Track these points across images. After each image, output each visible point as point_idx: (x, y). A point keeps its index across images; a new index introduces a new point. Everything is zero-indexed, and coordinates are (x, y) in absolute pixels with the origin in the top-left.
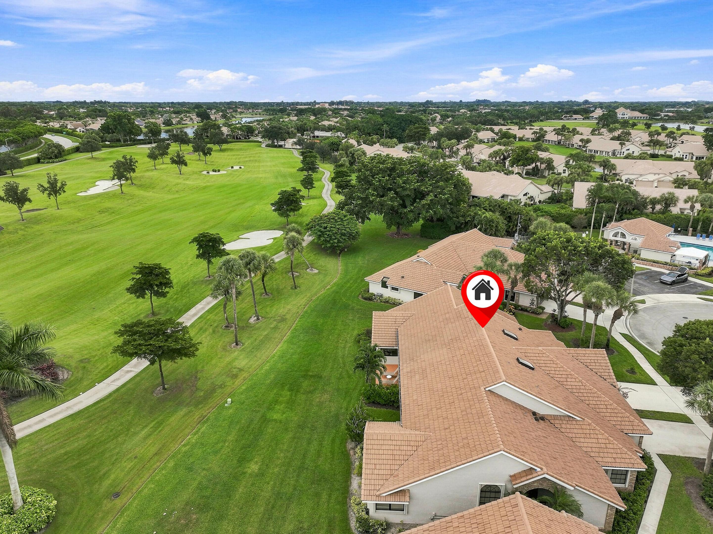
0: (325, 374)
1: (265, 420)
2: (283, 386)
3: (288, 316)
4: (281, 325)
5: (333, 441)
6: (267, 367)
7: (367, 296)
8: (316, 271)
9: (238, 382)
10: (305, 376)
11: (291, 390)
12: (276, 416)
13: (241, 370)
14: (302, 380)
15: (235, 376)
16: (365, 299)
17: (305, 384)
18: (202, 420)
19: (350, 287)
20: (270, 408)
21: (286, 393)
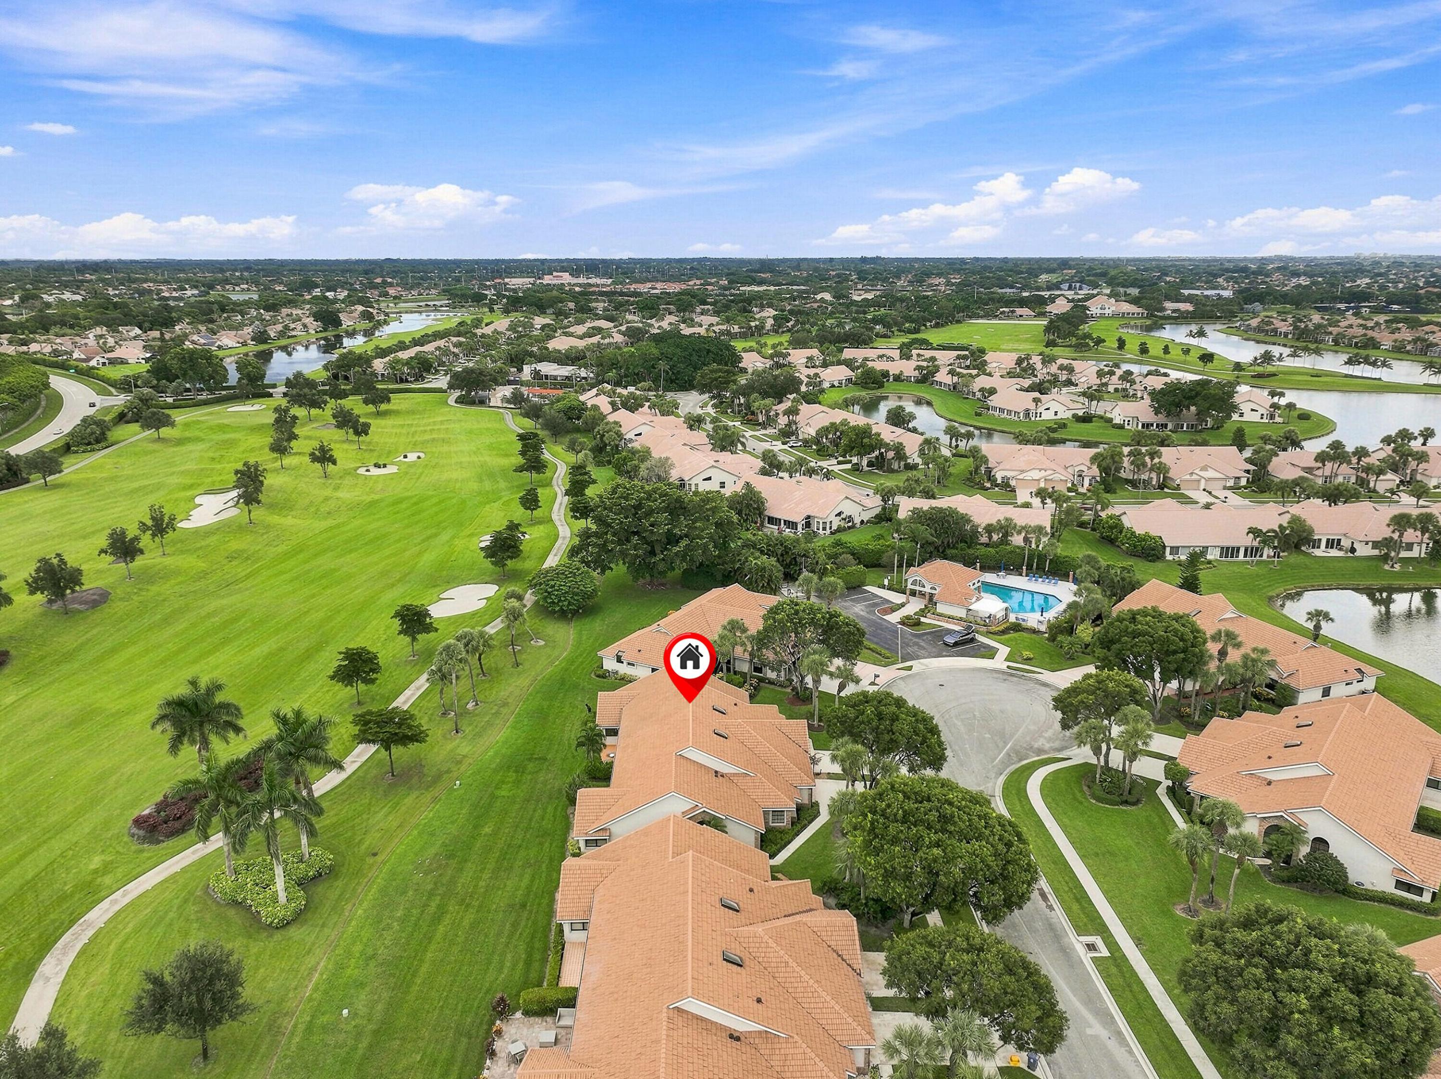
0: (549, 757)
1: (493, 797)
2: (509, 768)
3: (510, 700)
4: (504, 711)
5: (556, 808)
6: (491, 753)
7: (601, 673)
8: (542, 643)
9: (463, 768)
10: (530, 760)
11: (516, 771)
12: (503, 793)
13: (464, 756)
14: (526, 762)
15: (459, 762)
16: (598, 676)
17: (530, 766)
18: (435, 800)
19: (582, 663)
20: (497, 787)
21: (512, 776)
